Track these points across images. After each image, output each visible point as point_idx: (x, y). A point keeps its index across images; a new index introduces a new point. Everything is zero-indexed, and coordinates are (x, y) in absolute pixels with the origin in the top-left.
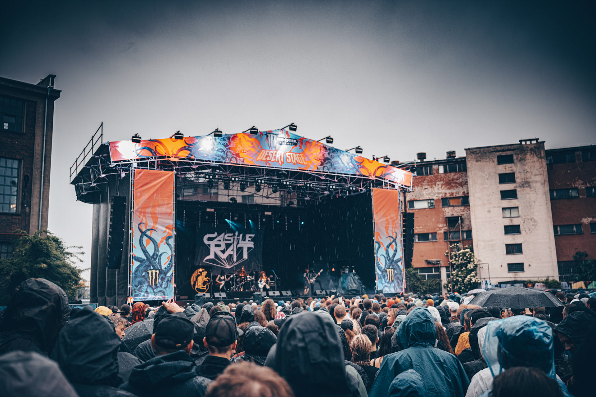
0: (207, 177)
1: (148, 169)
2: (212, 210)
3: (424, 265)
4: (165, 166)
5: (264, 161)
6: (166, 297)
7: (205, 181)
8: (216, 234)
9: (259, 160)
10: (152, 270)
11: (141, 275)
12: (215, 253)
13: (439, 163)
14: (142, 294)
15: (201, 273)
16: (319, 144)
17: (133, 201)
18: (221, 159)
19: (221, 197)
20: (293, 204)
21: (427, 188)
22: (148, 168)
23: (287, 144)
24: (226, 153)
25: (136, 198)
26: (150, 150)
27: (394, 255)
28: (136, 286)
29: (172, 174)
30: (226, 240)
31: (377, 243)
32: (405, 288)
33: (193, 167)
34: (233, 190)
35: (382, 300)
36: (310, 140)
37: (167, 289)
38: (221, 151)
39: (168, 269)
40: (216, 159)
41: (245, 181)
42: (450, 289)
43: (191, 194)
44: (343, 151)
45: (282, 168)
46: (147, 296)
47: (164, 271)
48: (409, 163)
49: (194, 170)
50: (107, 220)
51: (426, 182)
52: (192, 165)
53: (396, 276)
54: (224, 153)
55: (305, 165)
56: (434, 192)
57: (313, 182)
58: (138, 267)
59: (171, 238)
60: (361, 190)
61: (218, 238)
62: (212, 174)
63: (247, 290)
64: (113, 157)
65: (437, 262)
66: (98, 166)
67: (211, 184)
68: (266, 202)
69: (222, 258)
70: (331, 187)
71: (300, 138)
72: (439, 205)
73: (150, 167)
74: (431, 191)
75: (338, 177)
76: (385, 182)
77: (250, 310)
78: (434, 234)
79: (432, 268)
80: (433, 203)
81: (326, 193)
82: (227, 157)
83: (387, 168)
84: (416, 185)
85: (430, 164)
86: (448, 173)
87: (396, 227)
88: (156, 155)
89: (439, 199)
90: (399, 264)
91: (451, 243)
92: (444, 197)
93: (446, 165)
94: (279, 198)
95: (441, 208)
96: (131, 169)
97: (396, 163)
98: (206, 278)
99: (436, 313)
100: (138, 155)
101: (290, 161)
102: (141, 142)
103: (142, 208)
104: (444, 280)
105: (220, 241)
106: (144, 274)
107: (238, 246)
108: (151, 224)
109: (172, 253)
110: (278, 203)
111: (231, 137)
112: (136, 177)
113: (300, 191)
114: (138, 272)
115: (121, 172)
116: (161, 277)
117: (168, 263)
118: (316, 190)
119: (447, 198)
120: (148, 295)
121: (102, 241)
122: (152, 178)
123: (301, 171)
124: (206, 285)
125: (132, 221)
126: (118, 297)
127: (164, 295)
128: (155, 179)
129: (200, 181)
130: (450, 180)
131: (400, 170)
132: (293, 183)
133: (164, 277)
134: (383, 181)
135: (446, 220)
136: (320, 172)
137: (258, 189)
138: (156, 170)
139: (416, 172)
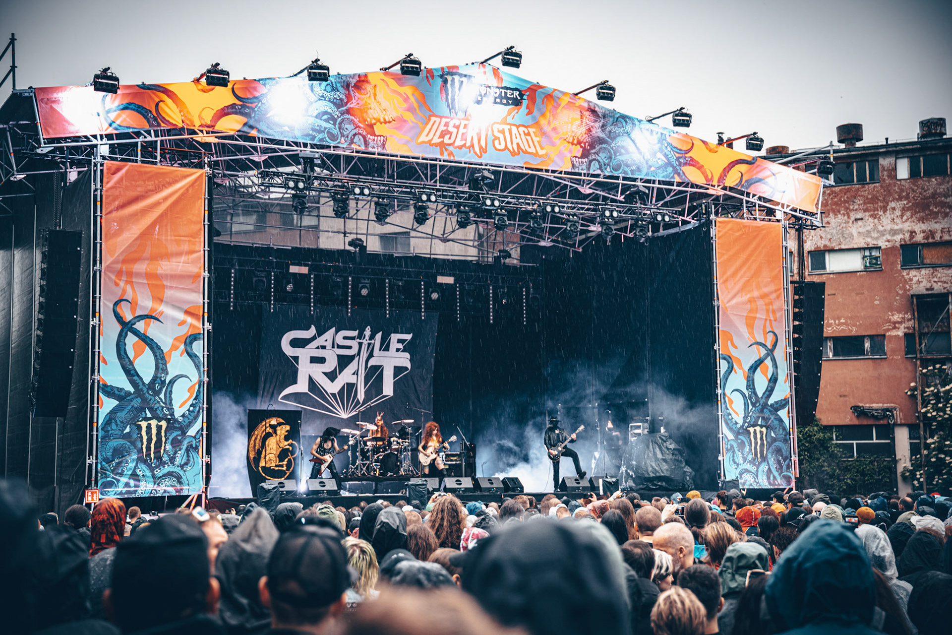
0: (291, 184)
1: (139, 163)
2: (304, 270)
3: (848, 419)
4: (184, 156)
5: (436, 145)
6: (185, 487)
7: (286, 196)
8: (313, 331)
9: (424, 142)
10: (150, 419)
11: (119, 432)
12: (310, 378)
13: (896, 150)
14: (124, 480)
15: (273, 427)
16: (579, 103)
17: (101, 244)
18: (327, 139)
19: (328, 238)
20: (509, 256)
21: (862, 219)
22: (139, 158)
23: (495, 102)
24: (340, 124)
25: (106, 234)
26: (142, 111)
27: (770, 391)
28: (108, 461)
29: (201, 175)
30: (339, 347)
31: (724, 359)
32: (796, 478)
33: (256, 158)
34: (357, 219)
35: (734, 507)
36: (555, 90)
37: (186, 468)
38: (325, 117)
39: (191, 418)
40: (313, 138)
41: (389, 197)
42: (921, 484)
43: (251, 228)
44: (640, 121)
45: (481, 165)
46: (136, 486)
47: (179, 423)
48: (815, 153)
49: (257, 165)
50: (31, 291)
51: (859, 201)
52: (253, 154)
53: (773, 447)
54: (334, 124)
55: (541, 156)
56: (881, 228)
57: (560, 202)
58: (113, 412)
59: (199, 339)
60: (685, 223)
61: (320, 341)
62: (302, 176)
63: (389, 474)
64: (46, 129)
65: (886, 413)
66: (6, 151)
67: (300, 204)
68: (441, 250)
69: (329, 392)
70: (607, 213)
71: (529, 86)
72: (893, 264)
73: (142, 157)
74: (872, 225)
75: (625, 188)
76: (747, 202)
77: (395, 523)
78: (878, 341)
79: (870, 427)
80: (876, 258)
81: (595, 228)
82: (342, 135)
83: (755, 165)
84: (834, 212)
85: (874, 154)
86: (921, 178)
87: (775, 320)
88: (159, 125)
89: (893, 248)
90: (783, 414)
91: (925, 363)
92: (908, 243)
93: (919, 157)
94: (474, 241)
95: (899, 272)
96: (93, 161)
97: (779, 153)
98: (286, 443)
99: (883, 542)
100: (110, 125)
101: (502, 147)
102: (119, 92)
103: (124, 261)
104: (903, 461)
105: (324, 347)
106: (128, 430)
107: (369, 365)
108: (146, 303)
109: (200, 376)
110: (471, 253)
111: (353, 81)
112: (108, 183)
113: (527, 224)
114: (114, 426)
115: (66, 168)
116: (171, 438)
117: (190, 402)
118: (568, 220)
119: (915, 245)
120: (137, 483)
121: (18, 346)
122: (150, 185)
123: (530, 172)
124: (287, 460)
125: (98, 295)
126: (60, 489)
127: (180, 483)
128: (157, 189)
129: (273, 196)
130: (926, 198)
131: (789, 171)
132: (508, 203)
133: (179, 438)
134: (745, 198)
135: (913, 302)
136: (580, 174)
137: (421, 219)
138: (158, 164)
139: (832, 177)
